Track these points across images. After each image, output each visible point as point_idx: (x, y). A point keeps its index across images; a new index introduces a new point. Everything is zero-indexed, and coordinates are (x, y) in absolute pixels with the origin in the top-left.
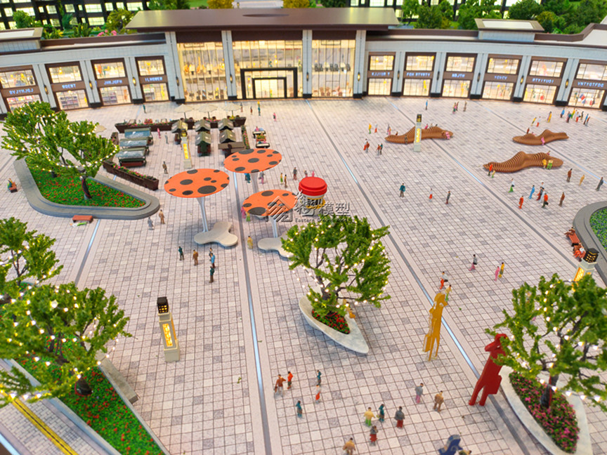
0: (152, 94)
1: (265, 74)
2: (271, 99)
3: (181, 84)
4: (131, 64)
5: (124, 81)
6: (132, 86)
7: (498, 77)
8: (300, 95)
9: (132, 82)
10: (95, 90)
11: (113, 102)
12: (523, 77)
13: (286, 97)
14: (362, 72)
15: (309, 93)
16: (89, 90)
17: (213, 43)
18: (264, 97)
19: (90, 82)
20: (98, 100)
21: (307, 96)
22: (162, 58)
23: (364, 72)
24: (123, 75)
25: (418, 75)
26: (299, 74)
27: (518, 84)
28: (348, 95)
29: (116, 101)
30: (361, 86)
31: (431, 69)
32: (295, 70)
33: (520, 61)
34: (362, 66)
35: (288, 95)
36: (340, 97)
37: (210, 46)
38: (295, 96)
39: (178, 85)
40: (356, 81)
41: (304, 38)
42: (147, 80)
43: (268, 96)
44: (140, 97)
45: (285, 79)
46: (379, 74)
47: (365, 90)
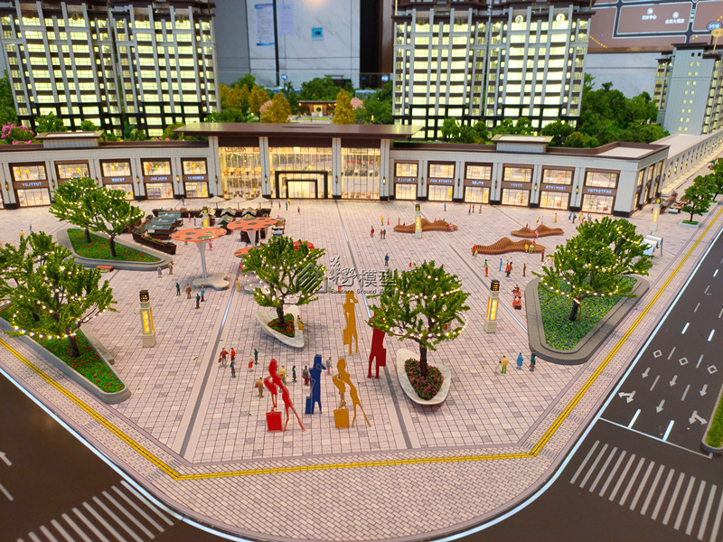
0: (193, 191)
1: (298, 176)
2: (303, 199)
3: (220, 182)
4: (176, 163)
5: (169, 179)
6: (175, 183)
7: (514, 185)
8: (330, 196)
9: (176, 179)
10: (142, 184)
11: (157, 197)
12: (536, 184)
13: (317, 198)
14: (387, 176)
15: (339, 194)
16: (135, 184)
17: (252, 148)
18: (296, 197)
19: (138, 177)
20: (143, 194)
21: (337, 198)
22: (205, 159)
23: (389, 177)
24: (169, 173)
25: (440, 182)
26: (329, 178)
27: (533, 191)
28: (375, 198)
29: (160, 196)
30: (387, 190)
31: (452, 177)
32: (325, 174)
33: (533, 170)
34: (387, 172)
35: (319, 196)
36: (369, 200)
37: (249, 151)
38: (326, 197)
39: (217, 183)
40: (382, 185)
41: (334, 146)
42: (190, 178)
43: (300, 197)
44: (182, 193)
45: (316, 181)
46: (404, 180)
47: (392, 194)
